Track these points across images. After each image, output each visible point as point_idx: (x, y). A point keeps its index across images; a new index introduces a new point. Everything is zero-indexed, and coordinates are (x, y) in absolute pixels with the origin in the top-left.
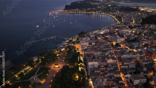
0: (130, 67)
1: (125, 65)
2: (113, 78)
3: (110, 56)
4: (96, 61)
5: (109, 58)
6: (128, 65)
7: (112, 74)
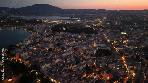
0: (72, 61)
1: (69, 60)
2: (67, 71)
3: (53, 58)
4: (47, 64)
5: (55, 59)
6: (70, 60)
7: (65, 68)
